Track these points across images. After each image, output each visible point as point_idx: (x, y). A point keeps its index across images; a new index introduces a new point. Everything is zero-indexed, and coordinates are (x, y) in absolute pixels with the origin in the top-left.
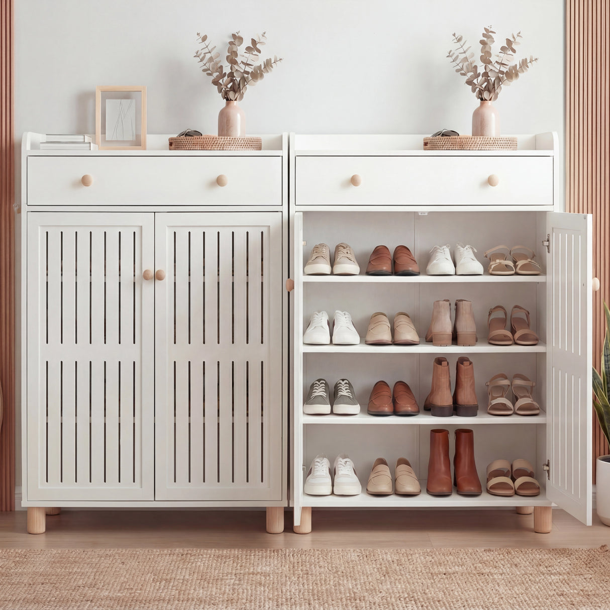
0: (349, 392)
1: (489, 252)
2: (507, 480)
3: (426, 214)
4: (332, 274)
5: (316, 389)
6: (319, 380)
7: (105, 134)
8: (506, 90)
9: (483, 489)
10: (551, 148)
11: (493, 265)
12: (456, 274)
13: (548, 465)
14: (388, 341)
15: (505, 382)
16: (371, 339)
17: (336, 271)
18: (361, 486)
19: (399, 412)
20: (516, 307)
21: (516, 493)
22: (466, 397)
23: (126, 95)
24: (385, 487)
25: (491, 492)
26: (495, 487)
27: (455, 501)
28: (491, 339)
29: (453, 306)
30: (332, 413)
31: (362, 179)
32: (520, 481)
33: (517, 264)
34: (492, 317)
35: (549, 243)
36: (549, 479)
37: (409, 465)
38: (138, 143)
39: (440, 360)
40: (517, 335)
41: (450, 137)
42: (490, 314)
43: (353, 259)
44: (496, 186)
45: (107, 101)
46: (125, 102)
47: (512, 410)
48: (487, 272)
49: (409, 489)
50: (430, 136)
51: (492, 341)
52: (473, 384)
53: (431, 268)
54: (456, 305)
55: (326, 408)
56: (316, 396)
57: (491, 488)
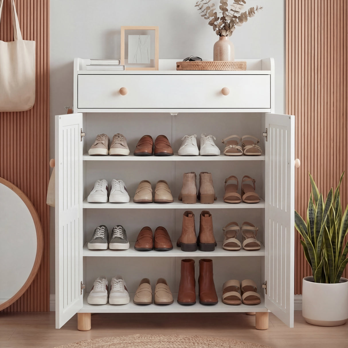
0: (122, 235)
1: (226, 139)
2: (237, 294)
3: (177, 114)
4: (108, 155)
5: (97, 233)
6: (101, 226)
7: (128, 59)
8: (238, 29)
9: (219, 300)
10: (269, 69)
11: (227, 149)
12: (199, 155)
13: (266, 284)
14: (150, 200)
15: (236, 228)
16: (137, 199)
17: (111, 153)
18: (129, 298)
19: (157, 248)
20: (246, 176)
21: (243, 303)
22: (206, 238)
23: (143, 32)
24: (147, 299)
25: (225, 301)
26: (228, 298)
27: (198, 309)
28: (227, 199)
29: (198, 177)
30: (108, 248)
31: (127, 90)
32: (246, 294)
33: (245, 147)
34: (227, 184)
35: (267, 135)
36: (266, 293)
37: (166, 284)
38: (152, 65)
39: (188, 213)
40: (244, 196)
41: (195, 62)
42: (226, 182)
43: (126, 145)
44: (228, 95)
45: (129, 36)
46: (142, 37)
47: (240, 247)
48: (222, 153)
49: (164, 300)
50: (182, 60)
51: (226, 200)
52: (212, 229)
53: (182, 151)
54: (200, 175)
55: (104, 246)
56: (97, 238)
57: (225, 299)
